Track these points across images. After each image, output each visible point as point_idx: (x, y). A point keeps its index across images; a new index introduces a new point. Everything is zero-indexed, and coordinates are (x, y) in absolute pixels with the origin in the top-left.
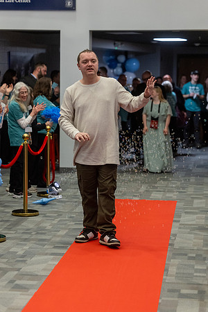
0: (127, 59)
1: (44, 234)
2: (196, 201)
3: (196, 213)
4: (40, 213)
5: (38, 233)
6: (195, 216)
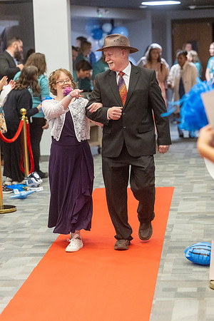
1: (22, 232)
2: (196, 186)
3: (196, 200)
4: (17, 208)
5: (15, 232)
6: (195, 203)
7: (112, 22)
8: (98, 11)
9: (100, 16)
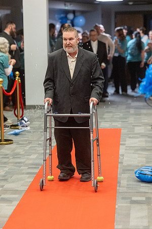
0: (75, 16)
1: (19, 158)
2: (136, 128)
3: (138, 138)
4: (14, 141)
5: (14, 158)
6: (137, 140)
7: (74, 12)
8: (65, 5)
9: (66, 8)
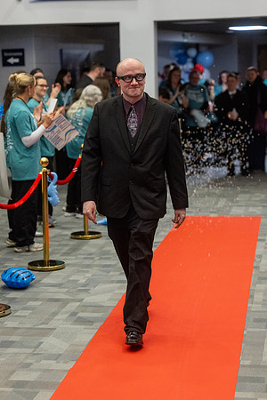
0: (198, 52)
5: (101, 259)
7: (197, 46)
8: (183, 35)
9: (186, 41)
